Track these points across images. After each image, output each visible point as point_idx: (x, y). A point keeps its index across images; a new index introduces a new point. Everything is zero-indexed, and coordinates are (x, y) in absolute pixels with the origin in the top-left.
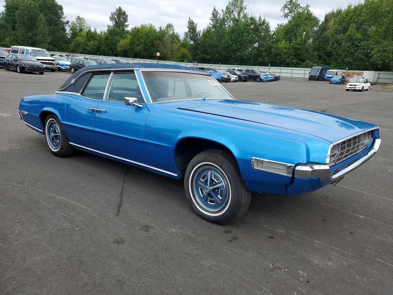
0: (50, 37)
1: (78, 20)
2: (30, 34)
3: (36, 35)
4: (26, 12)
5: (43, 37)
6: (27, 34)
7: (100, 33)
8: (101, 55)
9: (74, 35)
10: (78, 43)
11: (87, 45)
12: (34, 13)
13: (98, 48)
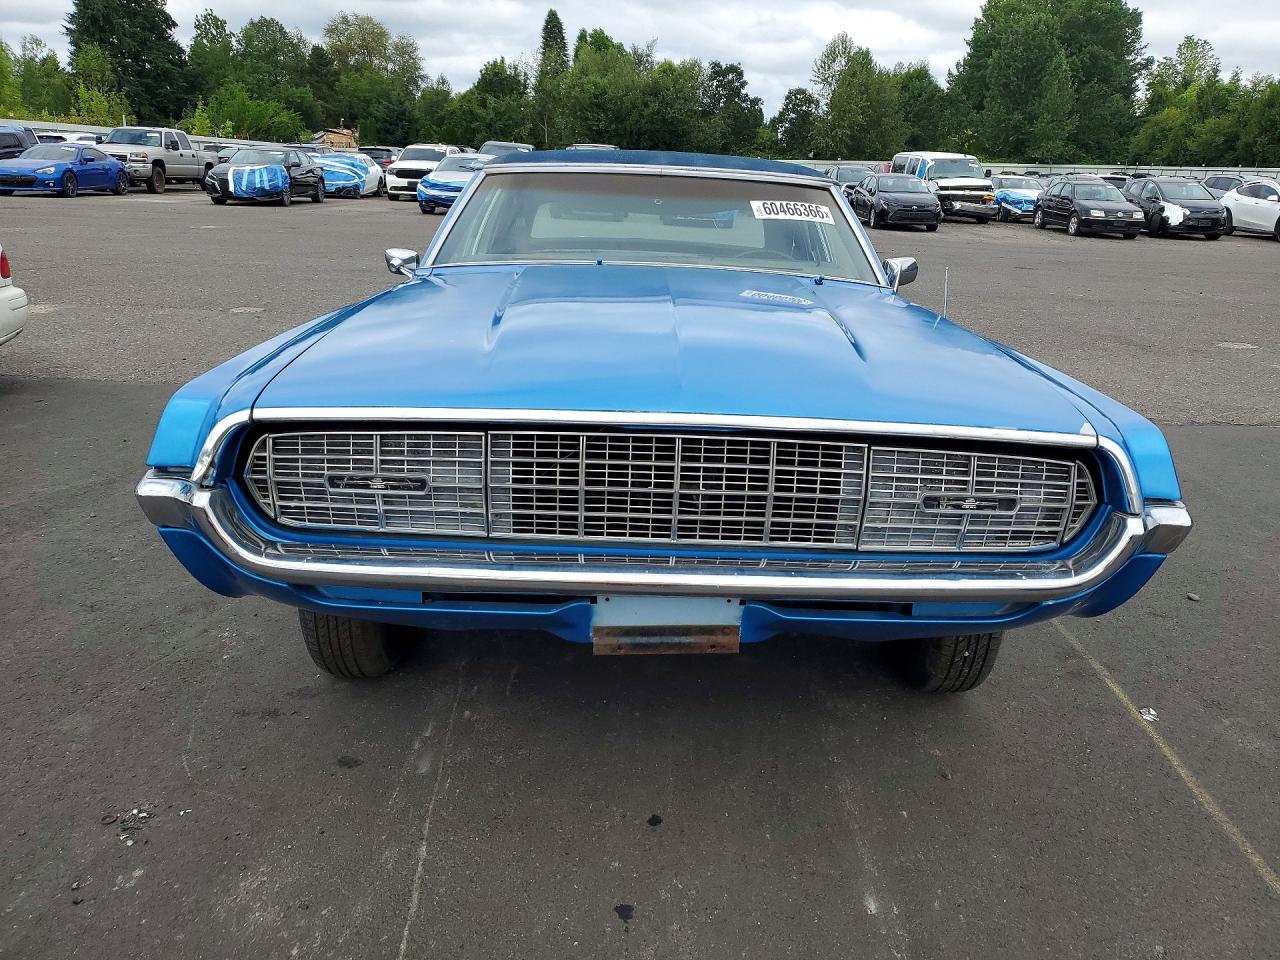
0: (1076, 118)
1: (1185, 51)
2: (1018, 116)
3: (1031, 119)
4: (1018, 51)
5: (1053, 121)
6: (1010, 116)
7: (1249, 85)
8: (1237, 166)
9: (1157, 102)
10: (1163, 130)
11: (1190, 134)
12: (1041, 48)
13: (1231, 140)
